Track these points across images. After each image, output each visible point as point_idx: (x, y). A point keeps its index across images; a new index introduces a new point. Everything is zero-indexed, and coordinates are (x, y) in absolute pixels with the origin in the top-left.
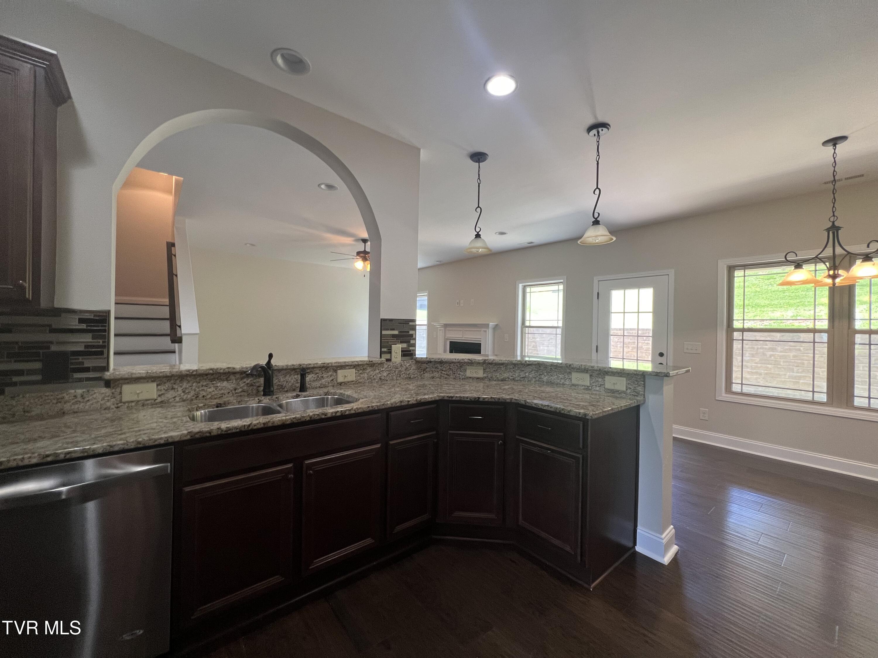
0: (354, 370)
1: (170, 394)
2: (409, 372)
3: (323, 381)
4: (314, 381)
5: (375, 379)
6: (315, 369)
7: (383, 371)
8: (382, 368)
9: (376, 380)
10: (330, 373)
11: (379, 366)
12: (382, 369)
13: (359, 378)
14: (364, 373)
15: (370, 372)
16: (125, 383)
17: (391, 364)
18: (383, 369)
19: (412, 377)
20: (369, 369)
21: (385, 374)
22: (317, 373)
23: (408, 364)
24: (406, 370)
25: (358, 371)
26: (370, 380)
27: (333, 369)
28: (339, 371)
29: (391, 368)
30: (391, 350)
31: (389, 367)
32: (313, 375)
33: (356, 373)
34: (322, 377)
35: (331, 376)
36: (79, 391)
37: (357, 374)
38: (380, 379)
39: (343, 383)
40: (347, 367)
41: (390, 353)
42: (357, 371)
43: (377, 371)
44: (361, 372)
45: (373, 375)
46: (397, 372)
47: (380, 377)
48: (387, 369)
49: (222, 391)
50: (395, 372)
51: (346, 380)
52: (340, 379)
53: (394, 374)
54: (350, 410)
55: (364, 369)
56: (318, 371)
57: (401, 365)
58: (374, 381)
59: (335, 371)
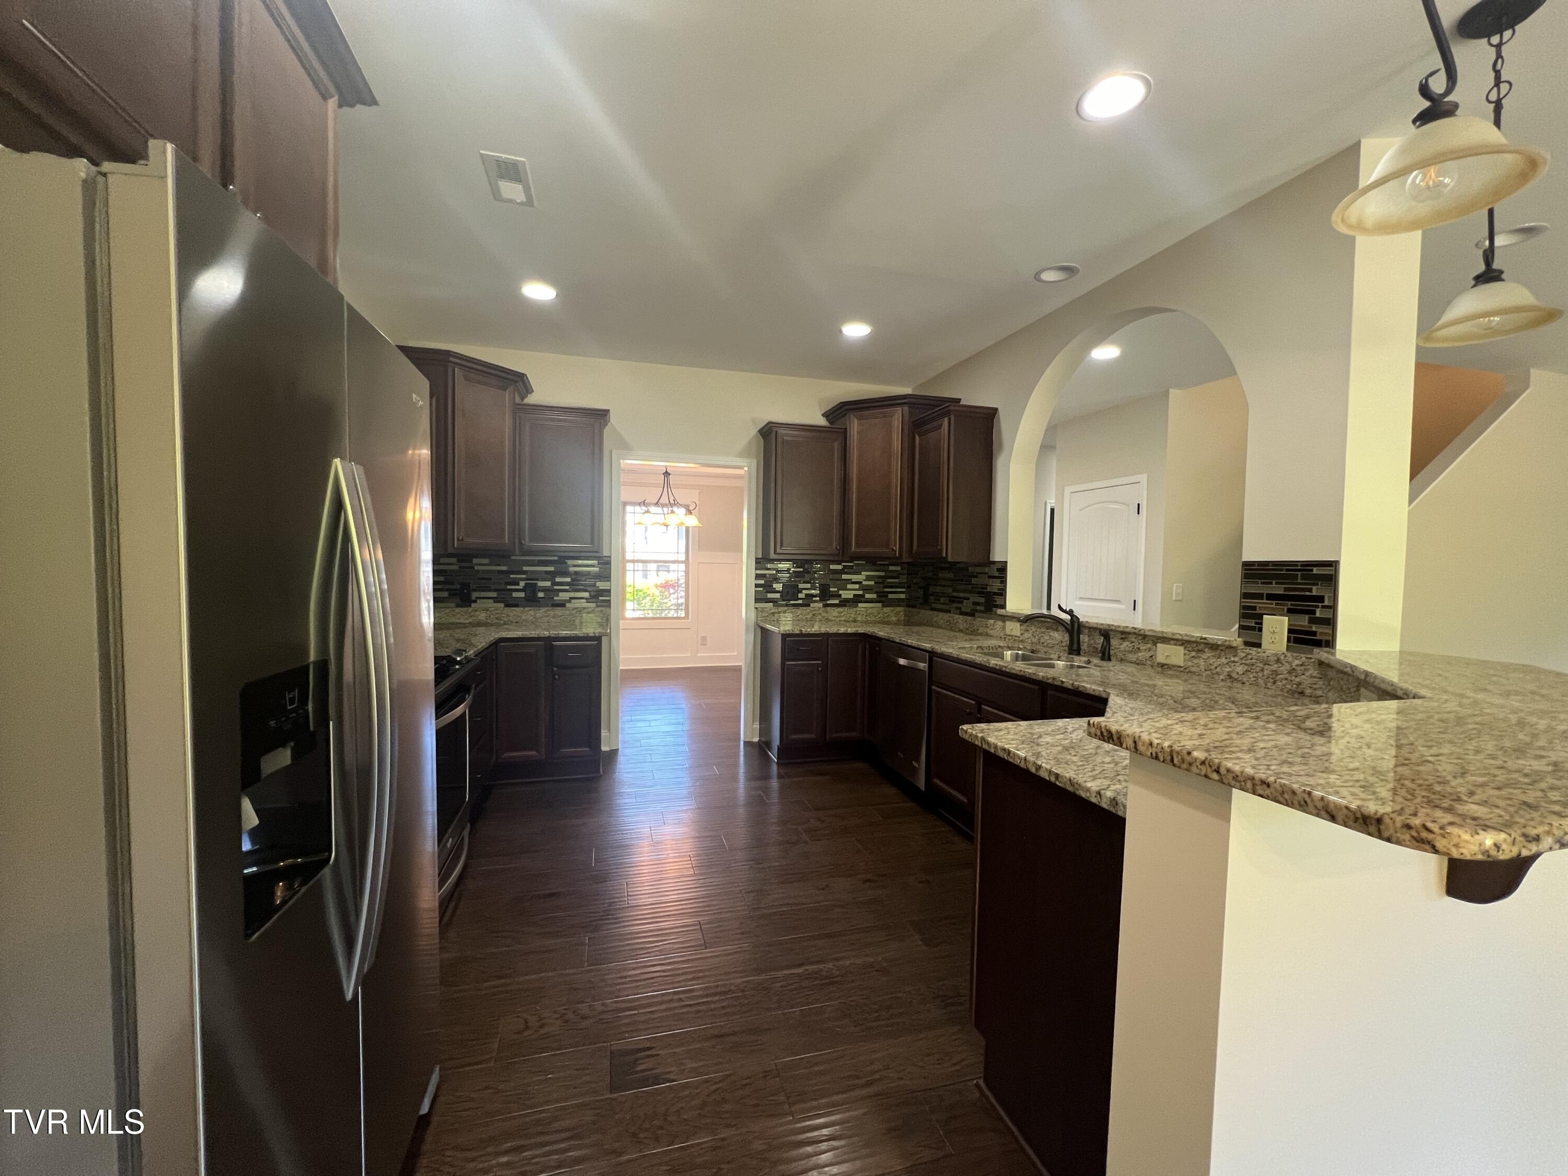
0: (1181, 648)
1: (1026, 635)
2: (1298, 679)
3: (1140, 654)
4: (1128, 651)
5: (1218, 674)
6: (1130, 636)
7: (1234, 662)
8: (1234, 656)
9: (1221, 677)
10: (1149, 646)
11: (1227, 650)
12: (1232, 659)
13: (1190, 663)
14: (1199, 657)
15: (1209, 657)
16: (1008, 620)
17: (1254, 653)
18: (1236, 659)
19: (1308, 691)
20: (1208, 654)
21: (1240, 669)
22: (1132, 642)
23: (1297, 662)
24: (1290, 673)
25: (1189, 651)
26: (1209, 672)
27: (1153, 641)
28: (1159, 645)
29: (1254, 661)
30: (1261, 624)
31: (1250, 657)
32: (1128, 643)
33: (1185, 654)
34: (1139, 648)
35: (1150, 649)
36: (992, 621)
37: (1187, 657)
38: (1230, 676)
39: (1166, 665)
40: (1172, 642)
41: (1260, 630)
42: (1186, 652)
43: (1224, 660)
44: (1193, 654)
45: (1215, 665)
46: (1266, 672)
47: (1229, 672)
48: (1244, 662)
49: (1053, 642)
50: (1262, 670)
51: (1168, 662)
52: (1160, 659)
53: (1260, 675)
54: (1006, 667)
55: (1199, 651)
56: (1133, 640)
57: (1278, 661)
58: (1216, 677)
59: (1155, 644)
